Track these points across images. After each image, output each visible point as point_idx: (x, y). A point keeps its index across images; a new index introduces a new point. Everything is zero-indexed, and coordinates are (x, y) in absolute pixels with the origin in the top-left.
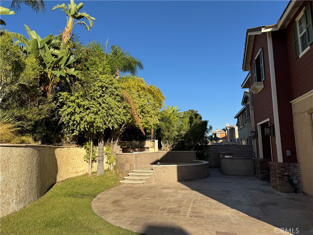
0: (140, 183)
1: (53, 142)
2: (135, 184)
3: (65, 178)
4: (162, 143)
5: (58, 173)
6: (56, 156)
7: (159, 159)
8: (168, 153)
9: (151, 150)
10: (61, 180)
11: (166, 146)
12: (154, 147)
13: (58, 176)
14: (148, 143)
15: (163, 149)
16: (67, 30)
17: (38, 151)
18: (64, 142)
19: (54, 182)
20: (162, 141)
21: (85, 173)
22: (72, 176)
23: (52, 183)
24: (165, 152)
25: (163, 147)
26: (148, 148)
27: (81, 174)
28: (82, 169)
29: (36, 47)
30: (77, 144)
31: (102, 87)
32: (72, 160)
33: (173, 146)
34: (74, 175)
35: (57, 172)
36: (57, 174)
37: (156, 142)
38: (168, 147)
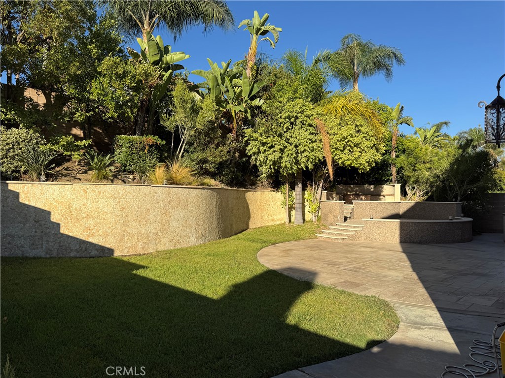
0: (338, 239)
1: (247, 185)
2: (332, 239)
3: (259, 225)
4: (407, 189)
5: (251, 219)
6: (248, 200)
7: (401, 212)
8: (417, 204)
9: (388, 199)
10: (255, 227)
11: (415, 193)
12: (393, 195)
13: (250, 223)
14: (386, 189)
15: (408, 198)
16: (250, 51)
17: (218, 193)
18: (260, 185)
19: (245, 228)
20: (406, 186)
21: (283, 222)
22: (268, 224)
23: (242, 229)
24: (412, 203)
25: (409, 195)
26: (384, 196)
27: (278, 222)
28: (279, 217)
29: (216, 84)
30: (273, 187)
31: (289, 117)
32: (268, 206)
33: (427, 193)
34: (271, 223)
35: (249, 218)
36: (249, 220)
37: (398, 187)
38: (418, 195)
